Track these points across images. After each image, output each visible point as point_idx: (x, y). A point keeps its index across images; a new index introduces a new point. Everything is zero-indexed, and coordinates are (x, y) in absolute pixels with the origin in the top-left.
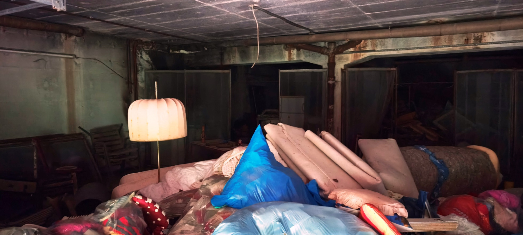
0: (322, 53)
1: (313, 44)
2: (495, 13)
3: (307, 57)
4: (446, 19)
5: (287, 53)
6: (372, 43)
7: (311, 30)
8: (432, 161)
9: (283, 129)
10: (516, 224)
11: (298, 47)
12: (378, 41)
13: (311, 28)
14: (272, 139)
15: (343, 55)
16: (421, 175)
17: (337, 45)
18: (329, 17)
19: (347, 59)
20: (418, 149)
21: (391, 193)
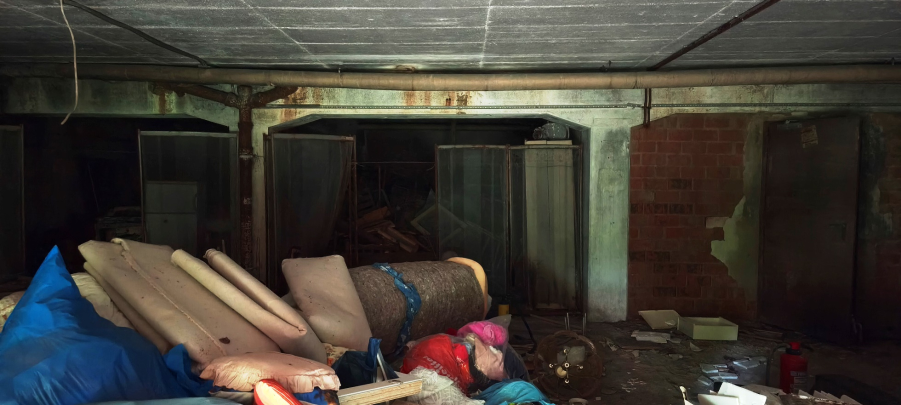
0: (228, 104)
1: (209, 86)
2: (481, 64)
3: (199, 109)
4: (420, 67)
5: (155, 99)
6: (314, 93)
7: (201, 59)
8: (397, 285)
9: (124, 250)
10: (501, 369)
11: (182, 89)
12: (324, 91)
13: (201, 57)
14: (96, 271)
15: (266, 110)
16: (381, 311)
17: (255, 91)
18: (231, 40)
19: (274, 117)
20: (378, 269)
21: (329, 347)
